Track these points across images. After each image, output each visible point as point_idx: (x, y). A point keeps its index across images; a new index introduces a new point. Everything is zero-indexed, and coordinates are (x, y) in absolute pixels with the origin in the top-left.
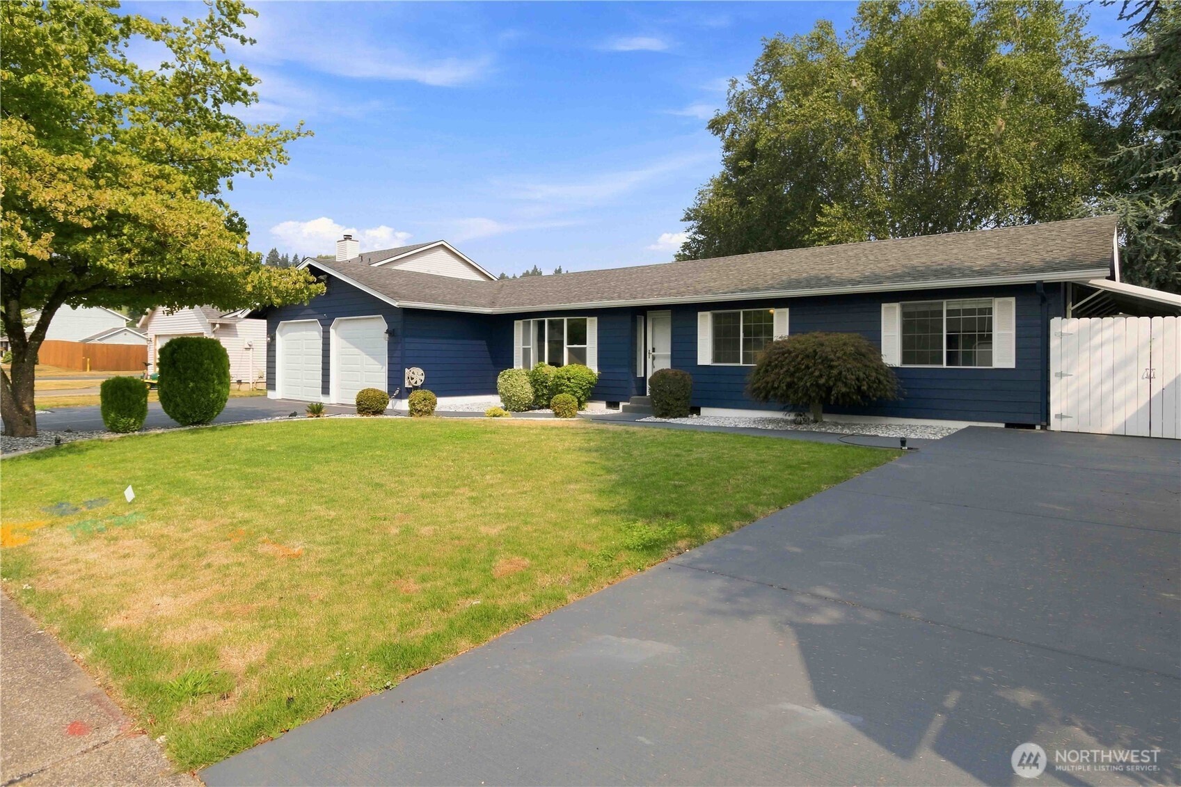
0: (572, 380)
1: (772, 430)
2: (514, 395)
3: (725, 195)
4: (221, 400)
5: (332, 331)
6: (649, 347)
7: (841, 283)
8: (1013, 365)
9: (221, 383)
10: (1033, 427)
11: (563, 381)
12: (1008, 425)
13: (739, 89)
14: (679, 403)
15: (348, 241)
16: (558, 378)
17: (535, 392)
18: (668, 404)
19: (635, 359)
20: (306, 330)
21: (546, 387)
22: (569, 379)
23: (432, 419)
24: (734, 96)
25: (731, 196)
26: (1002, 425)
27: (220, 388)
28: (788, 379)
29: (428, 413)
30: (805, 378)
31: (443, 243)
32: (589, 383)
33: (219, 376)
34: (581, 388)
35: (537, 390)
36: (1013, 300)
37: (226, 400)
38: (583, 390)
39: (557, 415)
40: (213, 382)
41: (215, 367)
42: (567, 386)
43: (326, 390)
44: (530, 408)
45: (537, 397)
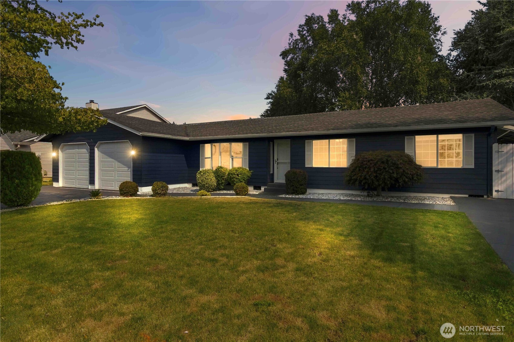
0: (240, 176)
1: (361, 201)
2: (207, 184)
3: (289, 87)
4: (37, 190)
5: (96, 149)
6: (275, 158)
7: (386, 126)
8: (473, 167)
9: (36, 180)
10: (483, 196)
11: (234, 176)
12: (470, 196)
13: (295, 38)
14: (302, 186)
15: (92, 104)
16: (232, 174)
17: (217, 182)
18: (296, 187)
19: (269, 164)
20: (78, 149)
21: (223, 179)
22: (238, 175)
23: (166, 198)
24: (292, 41)
25: (292, 88)
26: (467, 196)
27: (36, 183)
28: (375, 175)
29: (165, 195)
30: (383, 174)
31: (145, 106)
32: (248, 177)
33: (35, 175)
34: (244, 180)
35: (219, 180)
36: (473, 135)
37: (40, 190)
38: (245, 180)
39: (237, 194)
40: (32, 179)
41: (33, 170)
42: (237, 178)
43: (92, 182)
44: (214, 190)
45: (218, 184)
